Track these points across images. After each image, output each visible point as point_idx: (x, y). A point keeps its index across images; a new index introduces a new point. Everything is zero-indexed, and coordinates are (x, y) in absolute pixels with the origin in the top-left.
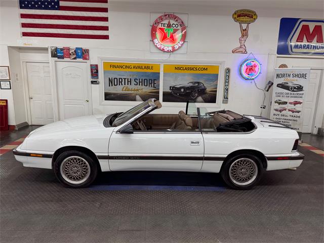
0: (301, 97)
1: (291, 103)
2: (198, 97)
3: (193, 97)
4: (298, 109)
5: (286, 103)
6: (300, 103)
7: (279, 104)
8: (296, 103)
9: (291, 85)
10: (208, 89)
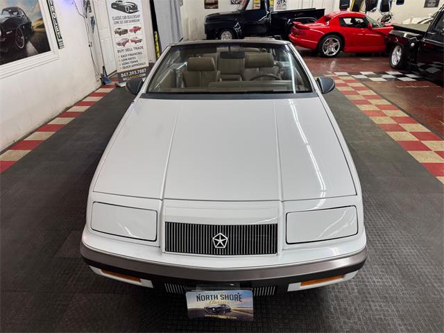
0: (138, 20)
1: (131, 31)
2: (26, 42)
3: (20, 44)
4: (139, 38)
5: (125, 32)
6: (139, 29)
7: (120, 33)
8: (136, 29)
9: (126, 4)
10: (34, 24)
